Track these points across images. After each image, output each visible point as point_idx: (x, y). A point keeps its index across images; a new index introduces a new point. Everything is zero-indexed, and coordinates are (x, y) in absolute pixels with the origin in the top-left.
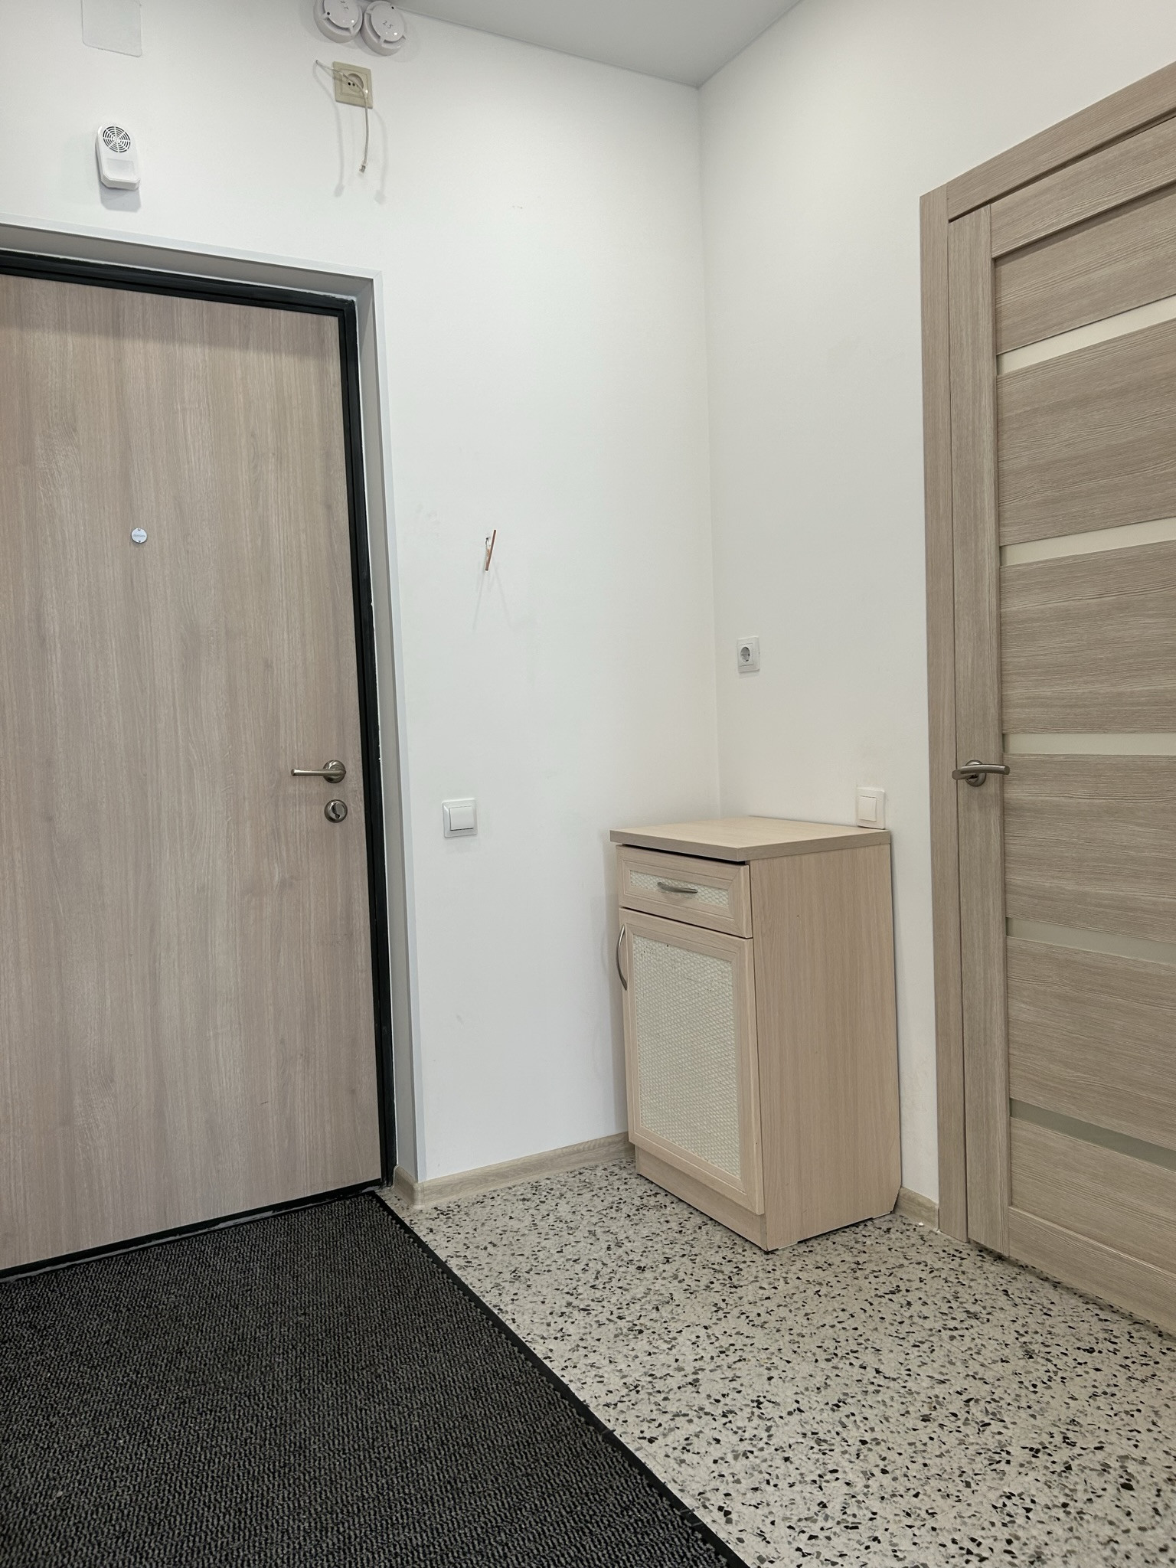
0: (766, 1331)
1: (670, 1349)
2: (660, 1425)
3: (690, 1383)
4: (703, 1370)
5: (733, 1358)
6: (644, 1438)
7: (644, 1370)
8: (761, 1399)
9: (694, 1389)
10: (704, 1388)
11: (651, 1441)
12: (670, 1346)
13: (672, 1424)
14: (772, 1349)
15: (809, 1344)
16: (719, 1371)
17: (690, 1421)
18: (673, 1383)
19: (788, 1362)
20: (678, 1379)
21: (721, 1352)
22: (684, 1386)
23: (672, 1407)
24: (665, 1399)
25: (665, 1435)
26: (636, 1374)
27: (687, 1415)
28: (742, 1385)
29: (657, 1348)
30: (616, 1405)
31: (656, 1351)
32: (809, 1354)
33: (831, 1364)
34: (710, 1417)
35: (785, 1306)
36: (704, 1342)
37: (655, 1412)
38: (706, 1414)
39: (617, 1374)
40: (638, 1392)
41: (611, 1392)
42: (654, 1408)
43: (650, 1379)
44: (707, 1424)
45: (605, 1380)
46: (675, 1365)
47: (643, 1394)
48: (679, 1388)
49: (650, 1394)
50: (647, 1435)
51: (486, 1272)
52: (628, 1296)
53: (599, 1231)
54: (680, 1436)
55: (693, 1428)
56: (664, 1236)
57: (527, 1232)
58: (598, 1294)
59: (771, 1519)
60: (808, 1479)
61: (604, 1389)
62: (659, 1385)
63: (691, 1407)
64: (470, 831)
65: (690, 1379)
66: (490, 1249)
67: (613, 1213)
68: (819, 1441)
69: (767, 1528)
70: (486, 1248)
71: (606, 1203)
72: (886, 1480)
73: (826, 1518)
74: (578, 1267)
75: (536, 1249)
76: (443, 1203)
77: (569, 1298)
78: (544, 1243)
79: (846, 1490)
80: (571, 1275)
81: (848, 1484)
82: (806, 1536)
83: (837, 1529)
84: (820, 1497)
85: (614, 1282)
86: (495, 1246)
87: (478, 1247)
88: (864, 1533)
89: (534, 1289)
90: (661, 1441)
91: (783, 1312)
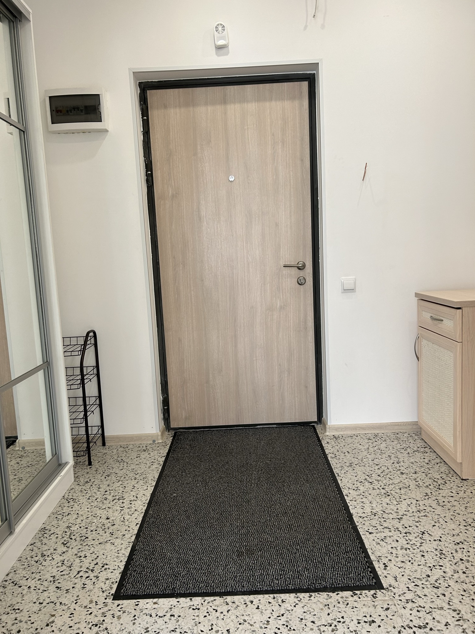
0: (443, 508)
1: (397, 504)
2: (377, 529)
3: (398, 519)
4: (406, 515)
5: (422, 514)
6: (368, 532)
7: (382, 509)
8: (425, 532)
9: (399, 521)
10: (402, 522)
11: (370, 533)
12: (397, 503)
13: (382, 530)
14: (441, 516)
15: (460, 518)
16: (413, 517)
17: (390, 531)
18: (391, 516)
19: (446, 522)
20: (395, 516)
21: (418, 511)
22: (395, 519)
23: (385, 525)
24: (385, 521)
25: (377, 533)
26: (378, 509)
27: (390, 529)
28: (420, 525)
29: (392, 503)
30: (364, 518)
31: (391, 503)
32: (458, 522)
33: (466, 528)
34: (399, 532)
35: (458, 501)
36: (413, 506)
37: (378, 524)
38: (398, 531)
39: (370, 507)
40: (375, 516)
41: (364, 513)
42: (378, 522)
43: (382, 513)
44: (397, 534)
45: (364, 508)
46: (396, 511)
47: (377, 517)
48: (393, 519)
49: (379, 518)
50: (370, 531)
51: (340, 461)
52: (391, 482)
53: (393, 456)
54: (383, 535)
55: (390, 534)
56: (419, 463)
57: (364, 451)
58: (379, 478)
59: (403, 574)
60: (428, 565)
61: (362, 511)
62: (385, 516)
63: (393, 526)
64: (352, 290)
65: (399, 517)
66: (346, 454)
67: (403, 451)
68: (441, 554)
69: (399, 577)
70: (345, 453)
71: (402, 447)
72: (463, 576)
73: (427, 581)
74: (377, 467)
75: (364, 457)
76: (336, 434)
77: (367, 477)
78: (368, 456)
79: (443, 574)
80: (372, 469)
81: (444, 572)
82: (414, 584)
83: (429, 586)
84: (429, 573)
85: (388, 476)
86: (349, 453)
87: (342, 452)
88: (440, 591)
89: (355, 471)
90: (374, 535)
91: (456, 503)
